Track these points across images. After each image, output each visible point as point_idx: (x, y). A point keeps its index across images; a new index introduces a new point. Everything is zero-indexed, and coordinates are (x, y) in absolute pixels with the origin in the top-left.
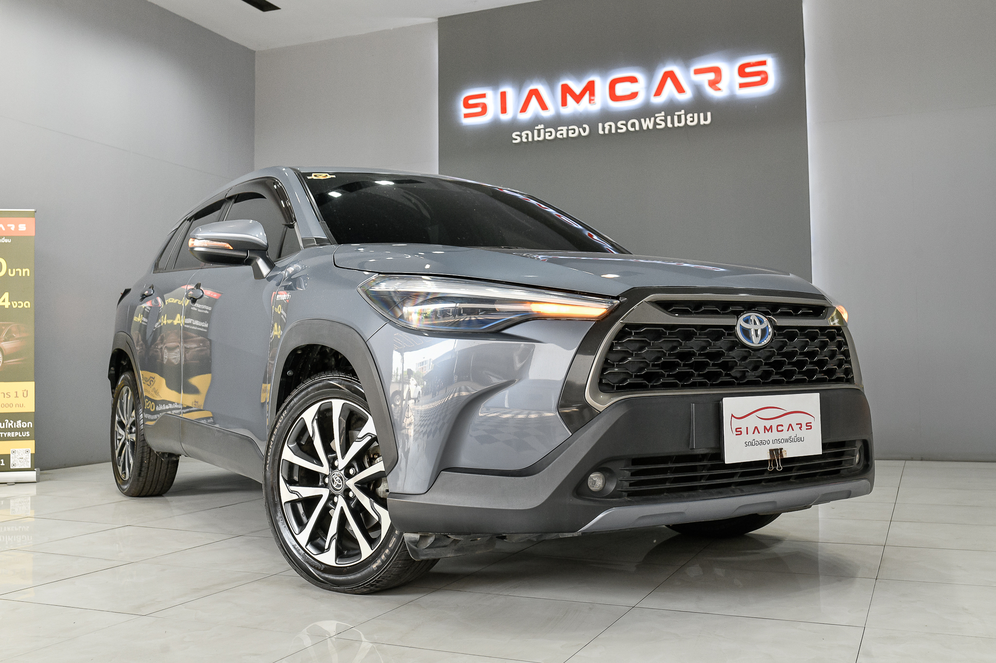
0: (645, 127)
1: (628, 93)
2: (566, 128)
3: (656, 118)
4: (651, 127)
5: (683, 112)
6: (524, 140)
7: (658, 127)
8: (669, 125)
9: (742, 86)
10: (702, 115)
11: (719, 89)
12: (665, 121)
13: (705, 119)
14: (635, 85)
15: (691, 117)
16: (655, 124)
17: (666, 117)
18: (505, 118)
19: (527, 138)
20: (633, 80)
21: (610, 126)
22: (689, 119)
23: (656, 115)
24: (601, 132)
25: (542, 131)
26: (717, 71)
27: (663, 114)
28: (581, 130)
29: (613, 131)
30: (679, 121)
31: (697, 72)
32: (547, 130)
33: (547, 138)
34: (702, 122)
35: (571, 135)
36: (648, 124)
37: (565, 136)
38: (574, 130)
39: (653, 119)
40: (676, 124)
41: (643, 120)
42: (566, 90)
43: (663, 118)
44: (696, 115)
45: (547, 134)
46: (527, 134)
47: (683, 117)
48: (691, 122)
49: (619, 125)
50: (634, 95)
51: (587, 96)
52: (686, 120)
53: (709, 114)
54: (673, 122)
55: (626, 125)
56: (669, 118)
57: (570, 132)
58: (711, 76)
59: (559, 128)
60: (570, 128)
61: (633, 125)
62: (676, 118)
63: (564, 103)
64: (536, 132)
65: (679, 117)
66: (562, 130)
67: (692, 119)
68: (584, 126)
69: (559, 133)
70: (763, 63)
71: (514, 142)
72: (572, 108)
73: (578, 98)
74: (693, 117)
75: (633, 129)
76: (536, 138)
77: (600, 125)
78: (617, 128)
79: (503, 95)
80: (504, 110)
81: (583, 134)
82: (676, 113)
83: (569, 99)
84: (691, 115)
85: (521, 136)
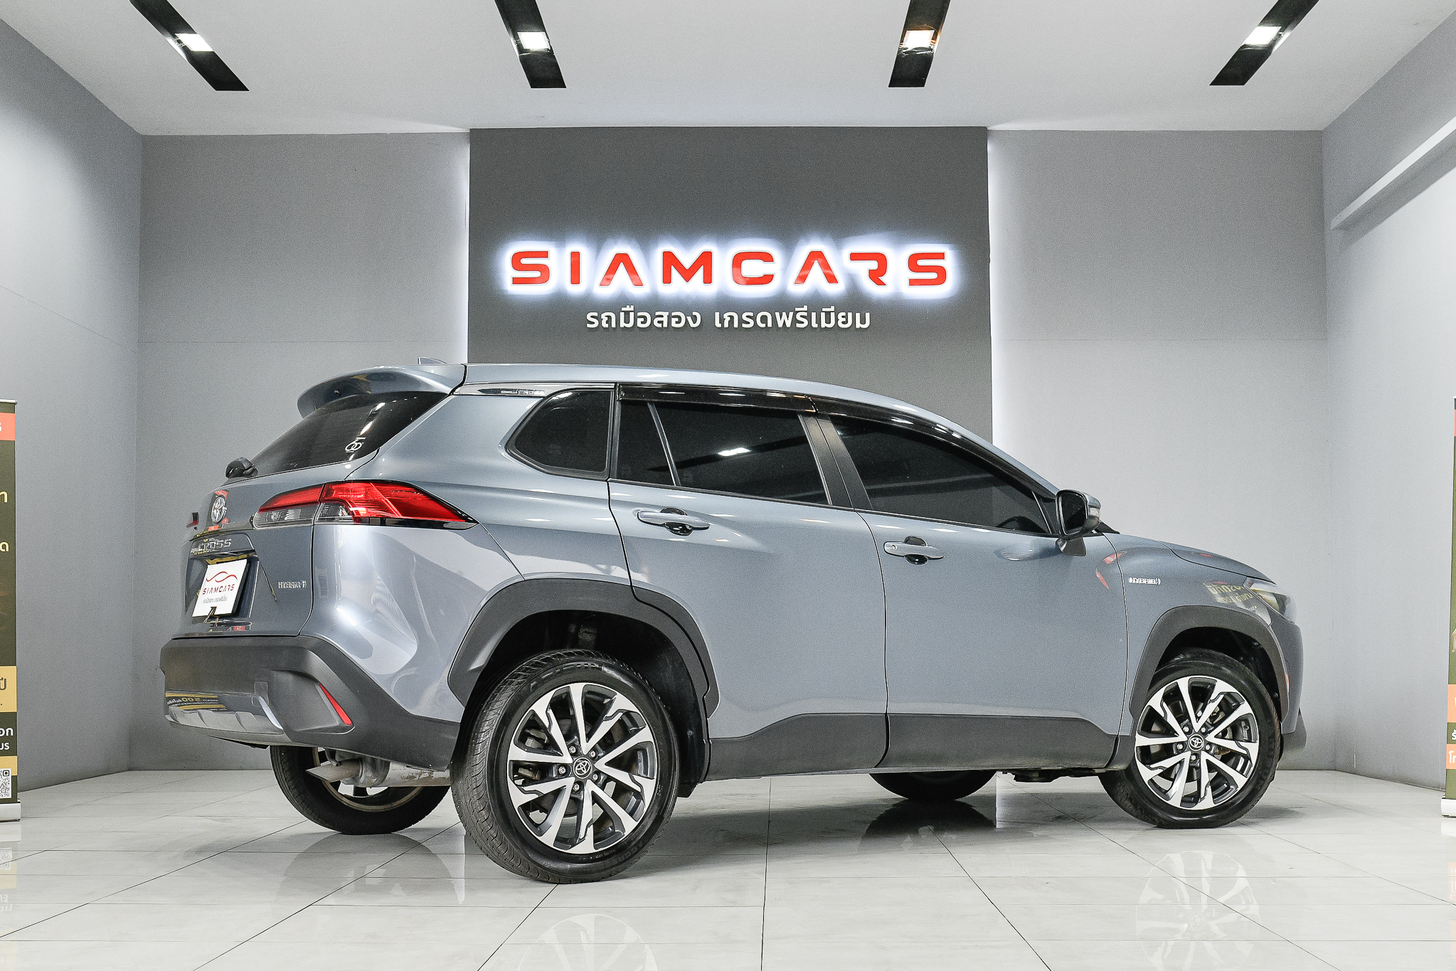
0: (780, 324)
1: (760, 274)
2: (667, 313)
3: (796, 313)
4: (788, 324)
5: (832, 308)
6: (605, 325)
7: (798, 325)
8: (814, 325)
9: (913, 282)
10: (858, 315)
11: (882, 284)
12: (809, 318)
13: (863, 322)
14: (768, 264)
15: (843, 317)
16: (795, 321)
17: (809, 312)
18: (575, 290)
19: (609, 322)
20: (767, 258)
21: (732, 317)
22: (841, 320)
23: (797, 309)
24: (718, 325)
25: (632, 315)
26: (881, 259)
27: (805, 308)
28: (689, 318)
29: (736, 325)
30: (828, 321)
31: (855, 257)
32: (639, 314)
33: (639, 325)
34: (858, 325)
35: (674, 325)
36: (785, 320)
37: (665, 325)
38: (679, 318)
39: (791, 314)
40: (824, 325)
41: (777, 314)
42: (670, 260)
43: (805, 314)
44: (850, 315)
45: (639, 320)
46: (609, 317)
47: (833, 315)
48: (843, 323)
49: (744, 317)
50: (767, 279)
51: (700, 273)
52: (837, 320)
53: (868, 315)
54: (818, 321)
55: (754, 318)
56: (814, 315)
57: (674, 320)
58: (874, 265)
59: (657, 314)
60: (673, 314)
61: (764, 319)
62: (823, 315)
63: (667, 279)
64: (622, 315)
65: (828, 314)
66: (662, 316)
67: (844, 320)
68: (694, 313)
69: (656, 320)
70: (941, 256)
71: (589, 326)
72: (679, 287)
73: (687, 274)
74: (846, 317)
75: (764, 325)
76: (622, 324)
77: (717, 314)
78: (741, 321)
79: (575, 257)
80: (575, 279)
81: (692, 325)
82: (824, 310)
83: (675, 273)
84: (844, 314)
85: (600, 320)
